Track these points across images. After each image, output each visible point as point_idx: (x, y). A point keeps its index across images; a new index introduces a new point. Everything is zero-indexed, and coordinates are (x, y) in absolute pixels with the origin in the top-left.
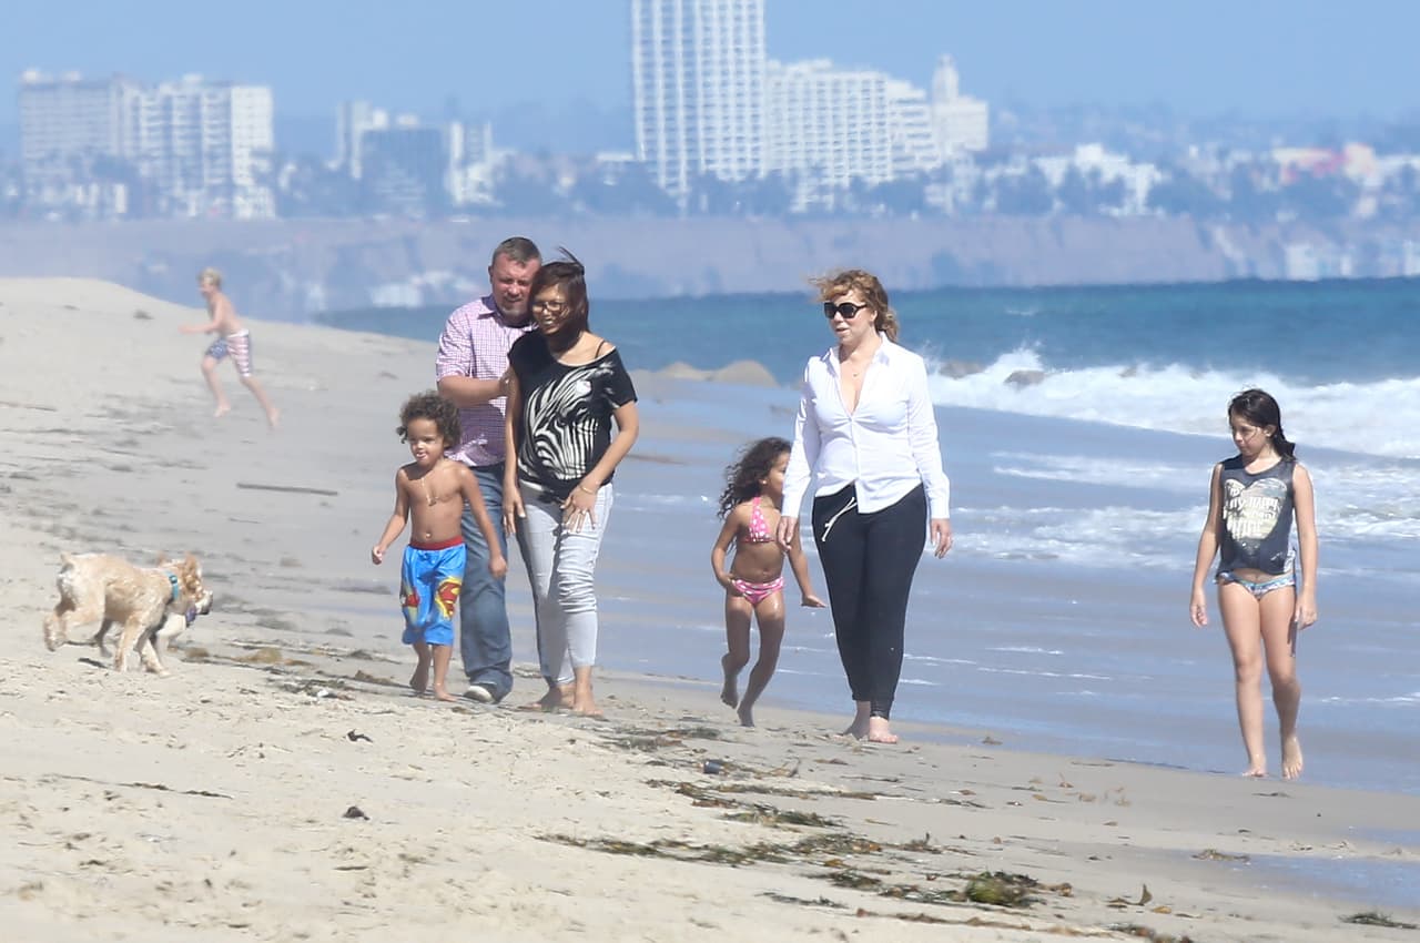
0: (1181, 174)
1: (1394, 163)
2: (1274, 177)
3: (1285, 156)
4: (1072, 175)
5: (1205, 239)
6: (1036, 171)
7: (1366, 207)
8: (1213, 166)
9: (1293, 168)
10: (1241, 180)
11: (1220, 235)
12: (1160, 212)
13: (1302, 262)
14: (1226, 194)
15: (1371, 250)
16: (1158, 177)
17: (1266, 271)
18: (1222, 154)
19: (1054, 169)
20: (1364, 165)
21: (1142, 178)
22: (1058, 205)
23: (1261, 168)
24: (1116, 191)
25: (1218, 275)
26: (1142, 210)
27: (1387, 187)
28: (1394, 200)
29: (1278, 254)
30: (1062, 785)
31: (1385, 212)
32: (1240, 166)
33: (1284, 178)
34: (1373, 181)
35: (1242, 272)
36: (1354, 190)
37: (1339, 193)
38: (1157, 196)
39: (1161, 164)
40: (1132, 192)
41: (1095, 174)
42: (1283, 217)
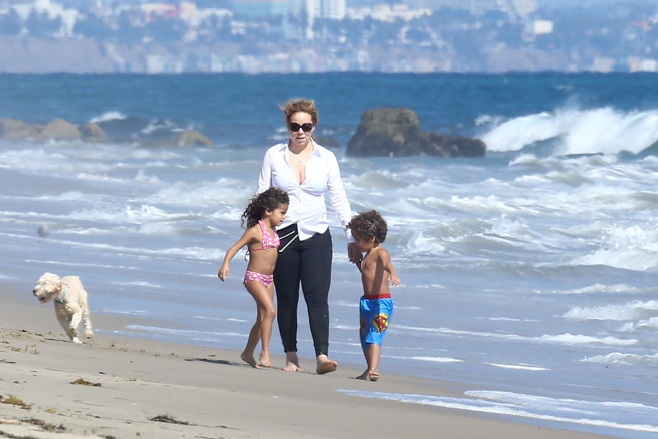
0: (92, 16)
1: (207, 12)
2: (143, 20)
3: (148, 8)
4: (33, 14)
5: (103, 51)
6: (13, 12)
7: (191, 36)
8: (109, 12)
9: (153, 14)
10: (124, 19)
11: (111, 48)
12: (80, 37)
13: (156, 64)
14: (115, 26)
15: (193, 58)
16: (81, 17)
17: (136, 68)
18: (114, 5)
19: (23, 11)
20: (191, 14)
21: (70, 17)
22: (25, 31)
23: (134, 13)
24: (57, 23)
25: (110, 70)
26: (70, 34)
27: (203, 25)
28: (205, 32)
29: (143, 60)
30: (3, 342)
31: (201, 39)
32: (124, 13)
33: (148, 20)
34: (195, 22)
35: (122, 70)
36: (184, 27)
37: (176, 27)
38: (79, 27)
39: (82, 10)
40: (65, 25)
41: (45, 14)
42: (146, 40)
